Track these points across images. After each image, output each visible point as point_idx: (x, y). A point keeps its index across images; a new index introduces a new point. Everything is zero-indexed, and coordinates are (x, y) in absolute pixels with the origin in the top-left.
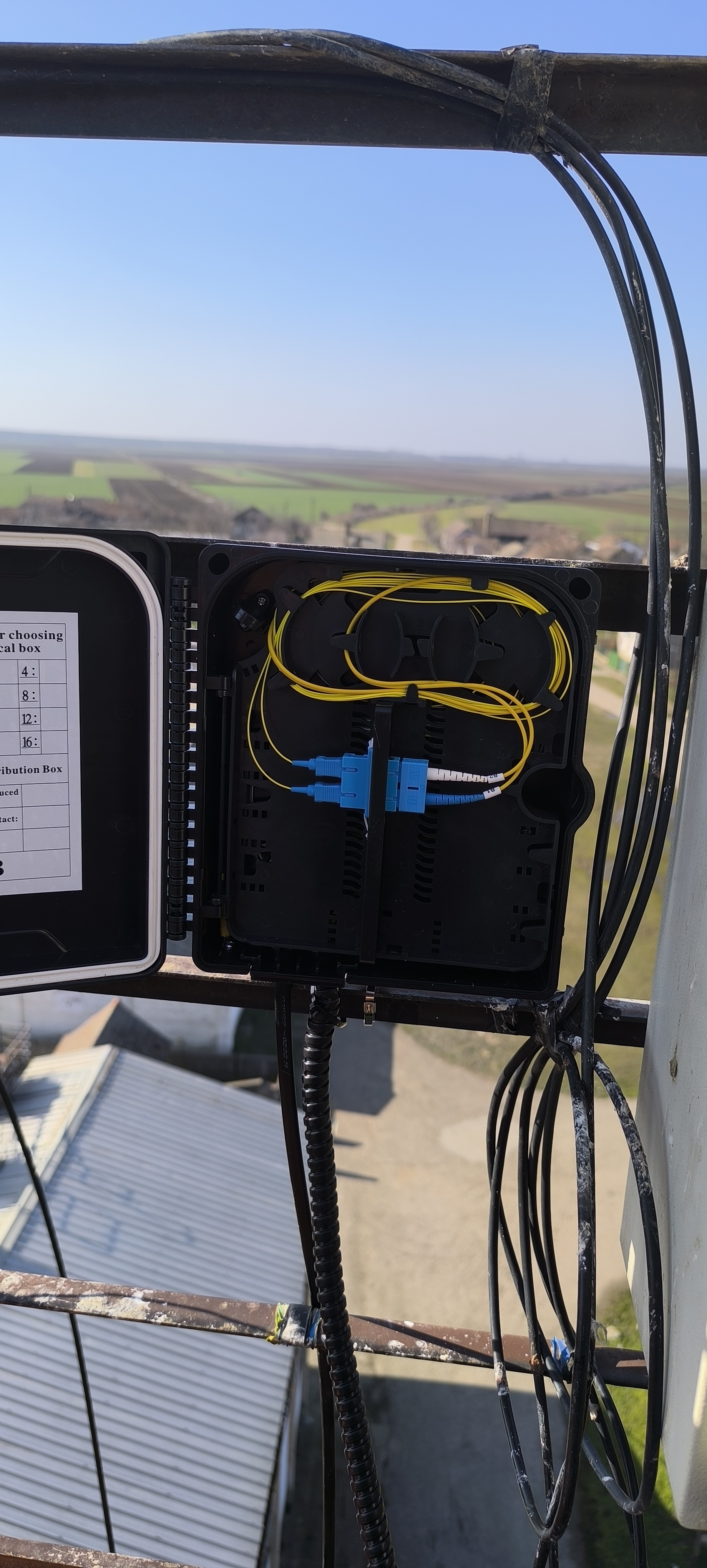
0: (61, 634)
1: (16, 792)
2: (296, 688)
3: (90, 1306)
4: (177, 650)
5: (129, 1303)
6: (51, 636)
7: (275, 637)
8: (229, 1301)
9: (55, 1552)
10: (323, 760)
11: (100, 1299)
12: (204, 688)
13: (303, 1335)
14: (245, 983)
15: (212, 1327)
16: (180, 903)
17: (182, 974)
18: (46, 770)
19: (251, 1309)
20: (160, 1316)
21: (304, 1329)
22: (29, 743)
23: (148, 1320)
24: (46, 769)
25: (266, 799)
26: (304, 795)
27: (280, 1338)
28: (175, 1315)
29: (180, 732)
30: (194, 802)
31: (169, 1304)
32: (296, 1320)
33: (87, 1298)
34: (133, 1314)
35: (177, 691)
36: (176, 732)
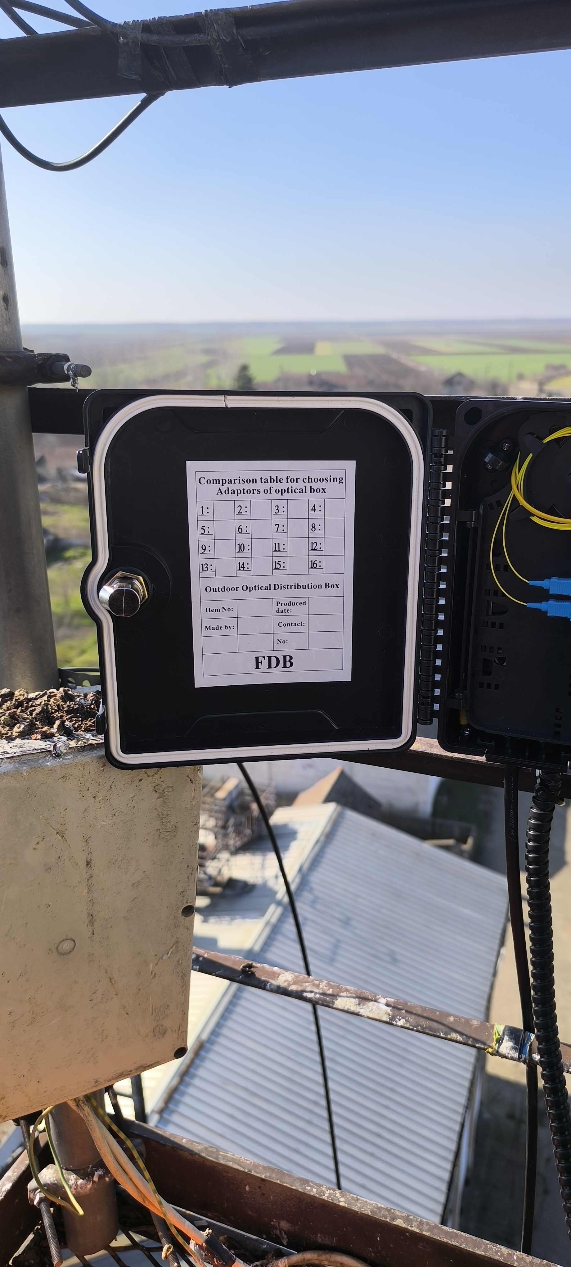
0: (342, 478)
1: (304, 603)
2: (535, 519)
3: (345, 1005)
4: (435, 489)
5: (375, 1007)
6: (335, 480)
7: (518, 477)
8: (455, 1016)
9: (311, 1186)
10: (557, 580)
11: (353, 1000)
12: (456, 520)
13: (517, 1052)
14: (479, 763)
15: (442, 1035)
16: (429, 695)
17: (427, 752)
18: (327, 587)
19: (473, 1025)
20: (400, 1020)
21: (518, 1047)
22: (315, 565)
23: (390, 1021)
24: (327, 585)
25: (503, 613)
26: (538, 611)
27: (498, 1051)
28: (412, 1021)
29: (434, 556)
30: (443, 614)
31: (406, 1011)
32: (511, 1039)
33: (343, 998)
34: (378, 1015)
35: (433, 523)
36: (431, 556)
